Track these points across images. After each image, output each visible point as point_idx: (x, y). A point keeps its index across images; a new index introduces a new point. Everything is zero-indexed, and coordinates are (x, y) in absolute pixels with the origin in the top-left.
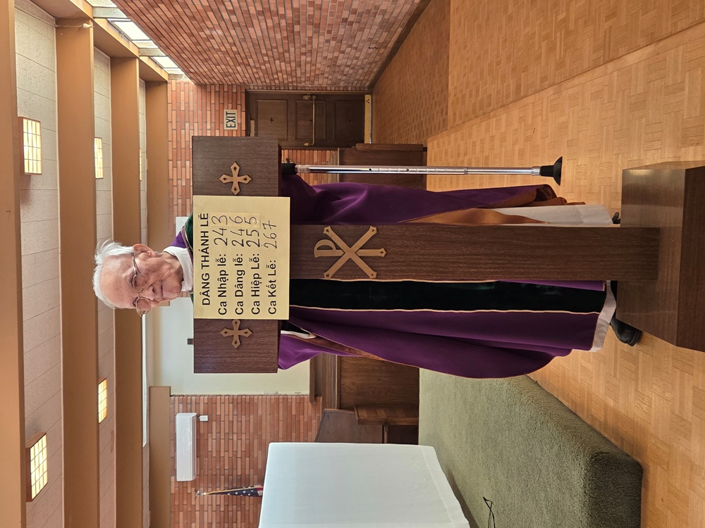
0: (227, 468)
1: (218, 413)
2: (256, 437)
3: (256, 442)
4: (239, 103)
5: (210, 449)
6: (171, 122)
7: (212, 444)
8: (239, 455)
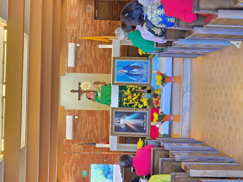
0: (84, 136)
1: (82, 116)
2: (95, 125)
3: (95, 127)
4: (92, 3)
5: (78, 129)
6: (68, 10)
7: (79, 127)
8: (89, 132)
